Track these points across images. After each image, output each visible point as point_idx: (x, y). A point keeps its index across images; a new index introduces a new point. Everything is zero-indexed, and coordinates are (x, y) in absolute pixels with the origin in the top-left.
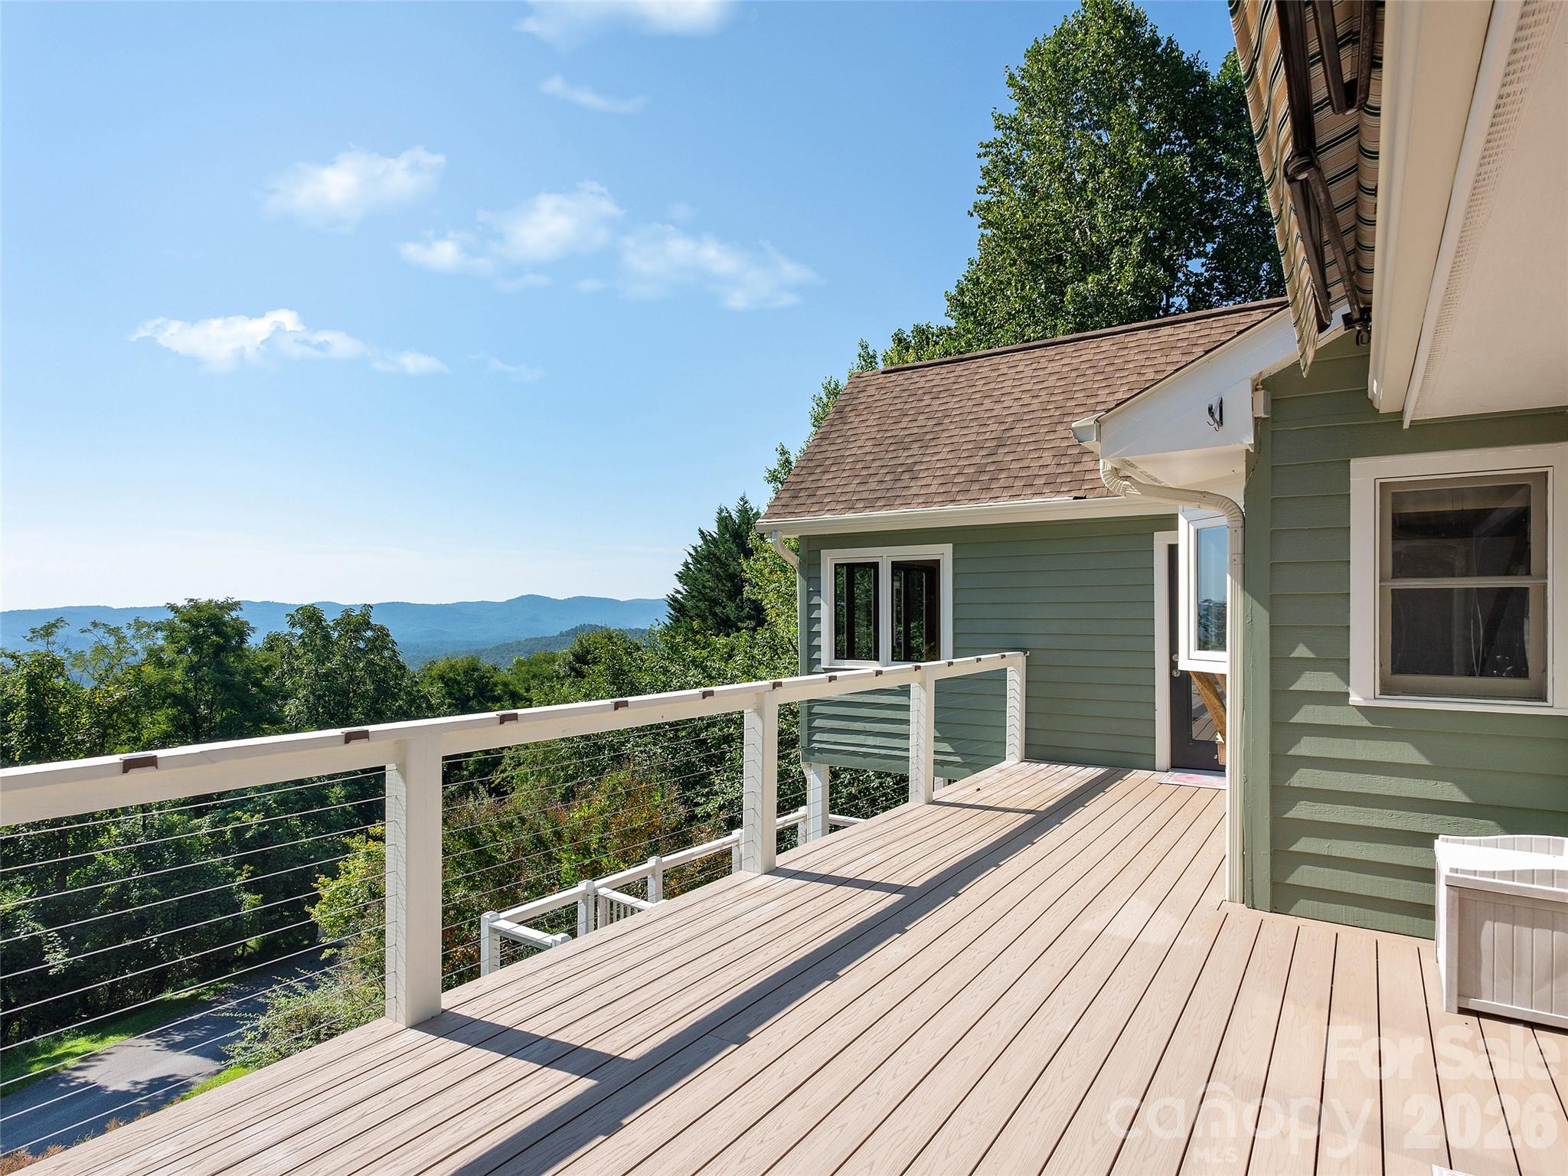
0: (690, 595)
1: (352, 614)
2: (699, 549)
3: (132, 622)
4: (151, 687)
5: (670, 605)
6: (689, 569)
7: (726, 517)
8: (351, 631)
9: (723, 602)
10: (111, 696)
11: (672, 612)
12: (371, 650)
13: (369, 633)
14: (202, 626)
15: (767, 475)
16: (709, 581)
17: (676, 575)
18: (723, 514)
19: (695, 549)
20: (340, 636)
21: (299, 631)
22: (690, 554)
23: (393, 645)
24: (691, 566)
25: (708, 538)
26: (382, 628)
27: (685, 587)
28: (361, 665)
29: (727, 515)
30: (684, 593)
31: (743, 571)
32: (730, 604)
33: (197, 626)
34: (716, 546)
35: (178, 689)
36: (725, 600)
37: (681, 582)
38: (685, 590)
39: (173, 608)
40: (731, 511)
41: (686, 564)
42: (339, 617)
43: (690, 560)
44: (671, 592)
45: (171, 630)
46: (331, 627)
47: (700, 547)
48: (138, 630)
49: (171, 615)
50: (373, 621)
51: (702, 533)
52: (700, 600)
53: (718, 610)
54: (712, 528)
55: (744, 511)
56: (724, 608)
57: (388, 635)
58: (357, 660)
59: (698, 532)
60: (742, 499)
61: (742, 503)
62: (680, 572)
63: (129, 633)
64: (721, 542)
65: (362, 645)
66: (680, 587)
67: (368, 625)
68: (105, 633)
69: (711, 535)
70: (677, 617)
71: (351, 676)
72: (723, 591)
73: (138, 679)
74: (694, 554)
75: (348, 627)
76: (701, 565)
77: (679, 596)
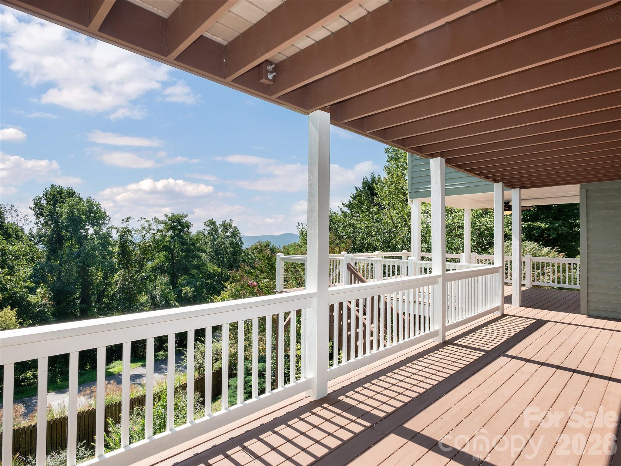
13: (231, 230)
15: (385, 150)
21: (208, 228)
25: (359, 190)
31: (375, 189)
33: (173, 222)
42: (221, 223)
43: (351, 199)
54: (360, 186)
55: (373, 179)
60: (372, 173)
61: (372, 175)
63: (152, 222)
65: (229, 234)
67: (231, 226)
69: (359, 189)
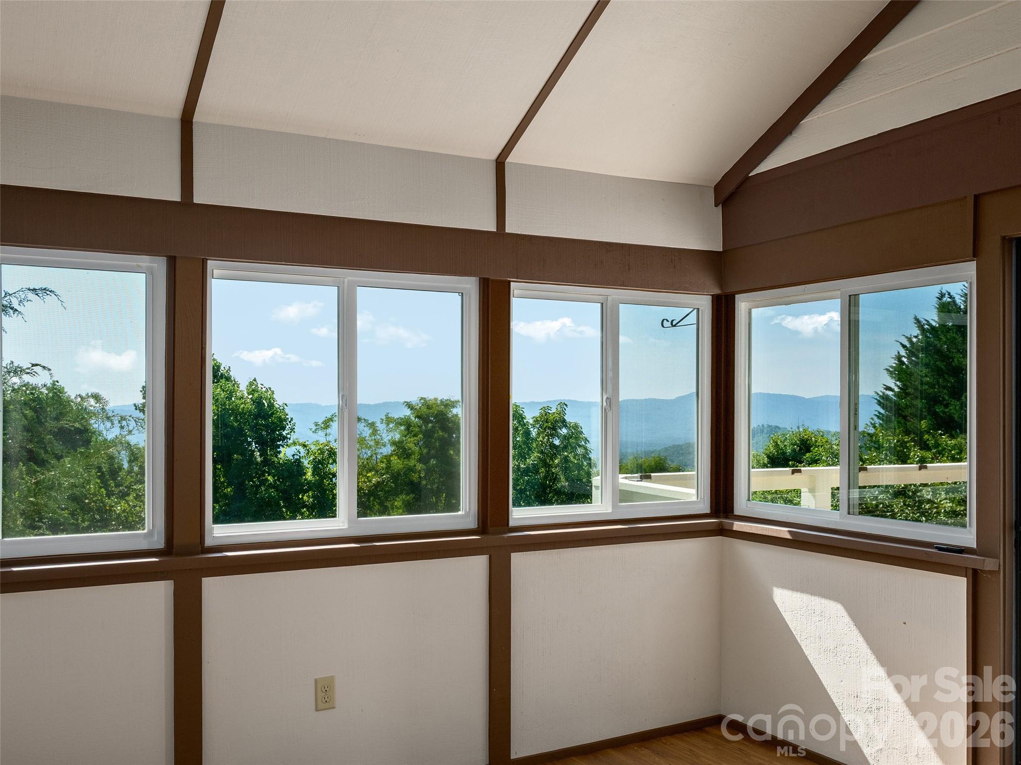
0: (904, 392)
1: (549, 411)
2: (914, 340)
3: (384, 418)
4: (399, 474)
5: (879, 403)
6: (902, 363)
7: (949, 303)
8: (549, 428)
9: (944, 399)
10: (370, 481)
11: (882, 411)
12: (565, 447)
14: (431, 422)
16: (926, 376)
17: (887, 370)
18: (944, 299)
19: (910, 340)
20: (538, 434)
22: (904, 346)
23: (585, 443)
24: (905, 360)
26: (576, 426)
27: (898, 383)
28: (556, 461)
29: (949, 300)
30: (897, 389)
32: (953, 402)
34: (937, 337)
35: (415, 477)
36: (947, 398)
37: (892, 377)
38: (898, 386)
39: (409, 405)
40: (955, 295)
41: (899, 358)
44: (880, 390)
45: (407, 424)
46: (531, 425)
47: (916, 337)
48: (388, 425)
49: (408, 412)
50: (568, 418)
51: (918, 321)
52: (916, 398)
53: (939, 409)
56: (947, 406)
57: (581, 433)
58: (553, 456)
59: (913, 320)
62: (891, 367)
64: (942, 332)
66: (891, 383)
68: (365, 426)
70: (887, 417)
71: (548, 472)
72: (944, 387)
73: (388, 467)
74: (908, 346)
75: (546, 424)
76: (917, 357)
77: (890, 393)
